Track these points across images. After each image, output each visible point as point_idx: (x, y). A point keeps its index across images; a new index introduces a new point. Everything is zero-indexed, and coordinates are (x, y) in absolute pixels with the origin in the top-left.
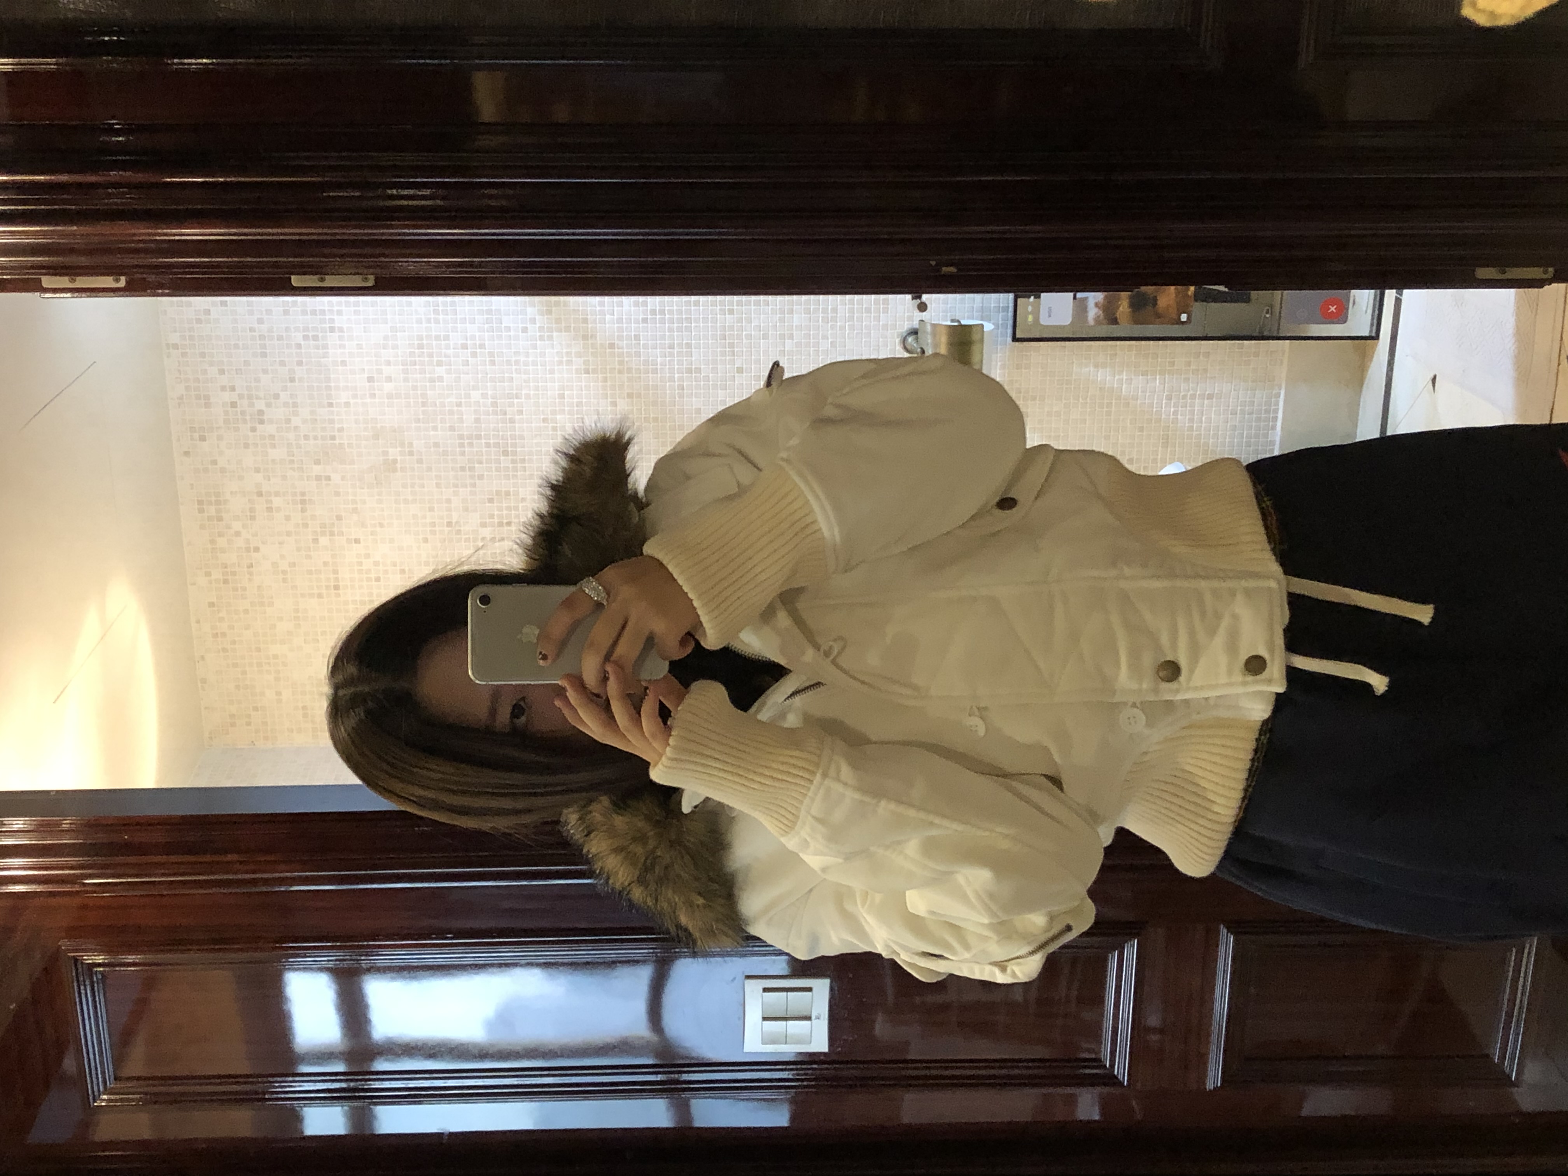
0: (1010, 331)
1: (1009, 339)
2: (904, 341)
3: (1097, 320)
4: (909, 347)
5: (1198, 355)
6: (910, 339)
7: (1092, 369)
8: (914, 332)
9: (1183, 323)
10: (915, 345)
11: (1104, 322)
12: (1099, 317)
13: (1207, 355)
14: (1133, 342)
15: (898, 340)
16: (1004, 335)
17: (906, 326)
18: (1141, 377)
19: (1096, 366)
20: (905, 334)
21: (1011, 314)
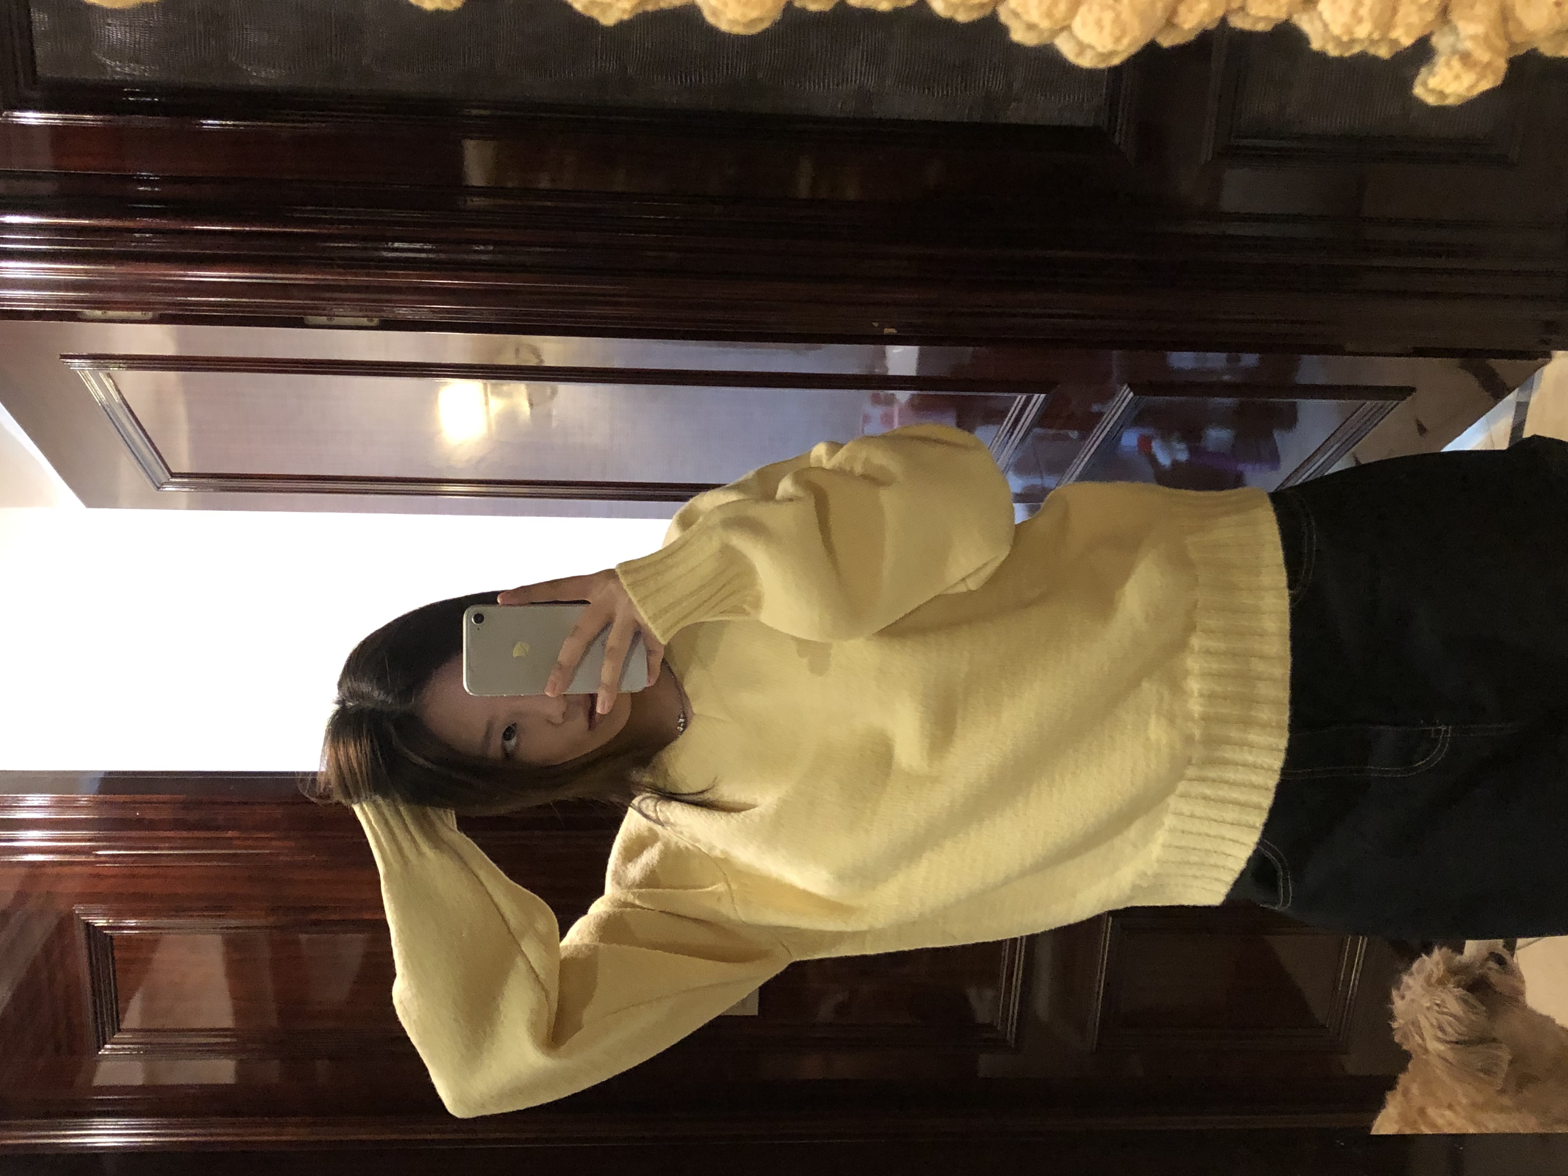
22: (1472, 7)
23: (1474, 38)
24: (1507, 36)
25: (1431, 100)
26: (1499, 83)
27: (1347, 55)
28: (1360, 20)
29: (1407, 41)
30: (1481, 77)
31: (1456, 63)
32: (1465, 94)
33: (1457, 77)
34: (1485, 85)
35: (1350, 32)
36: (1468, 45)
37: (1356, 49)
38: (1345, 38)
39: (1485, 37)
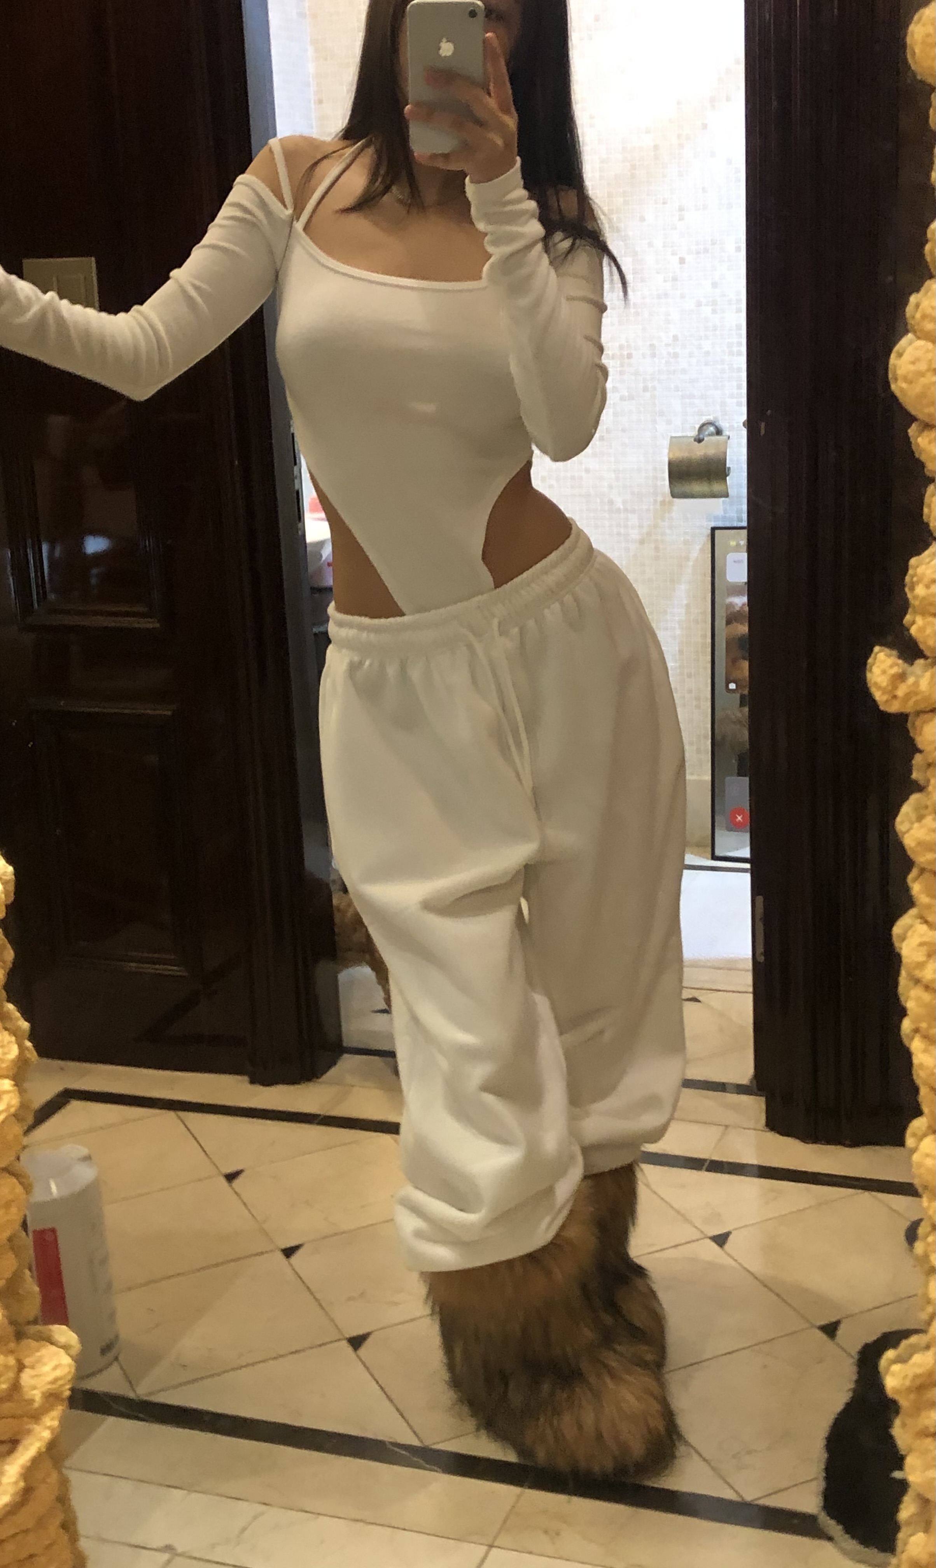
0: (720, 524)
1: (713, 524)
2: (710, 423)
3: (731, 605)
4: (705, 427)
5: (698, 699)
6: (712, 429)
7: (685, 602)
8: (719, 432)
9: (727, 686)
10: (707, 433)
11: (729, 613)
12: (734, 607)
13: (698, 707)
14: (709, 640)
15: (711, 418)
16: (716, 518)
17: (723, 424)
18: (677, 649)
19: (688, 606)
20: (717, 424)
21: (735, 524)
23: (916, 684)
24: (918, 713)
25: (870, 661)
26: (882, 708)
27: (907, 589)
28: (927, 587)
29: (913, 631)
30: (884, 691)
31: (895, 670)
32: (873, 682)
33: (884, 672)
34: (878, 696)
35: (918, 582)
36: (911, 680)
37: (909, 596)
38: (915, 579)
39: (916, 694)
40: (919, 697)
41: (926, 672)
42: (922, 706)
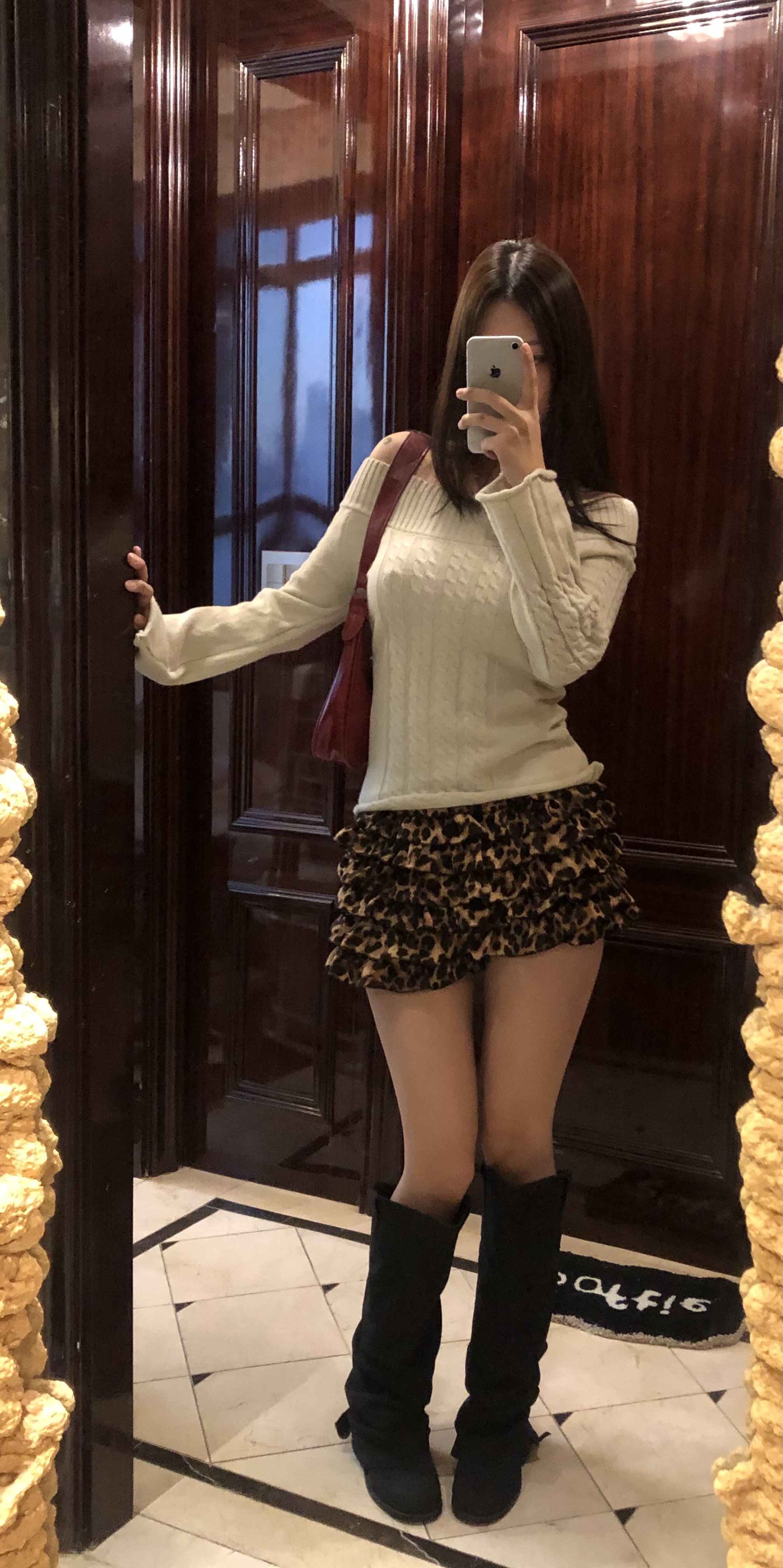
22: (779, 922)
23: (759, 923)
24: (761, 945)
25: (725, 902)
26: (732, 939)
27: (755, 849)
28: (769, 850)
29: (758, 882)
30: (734, 928)
31: (742, 911)
32: (726, 918)
33: (732, 912)
34: (730, 930)
36: (755, 919)
37: (757, 854)
38: (760, 844)
39: (758, 930)
40: (761, 933)
41: (768, 913)
42: (762, 941)
